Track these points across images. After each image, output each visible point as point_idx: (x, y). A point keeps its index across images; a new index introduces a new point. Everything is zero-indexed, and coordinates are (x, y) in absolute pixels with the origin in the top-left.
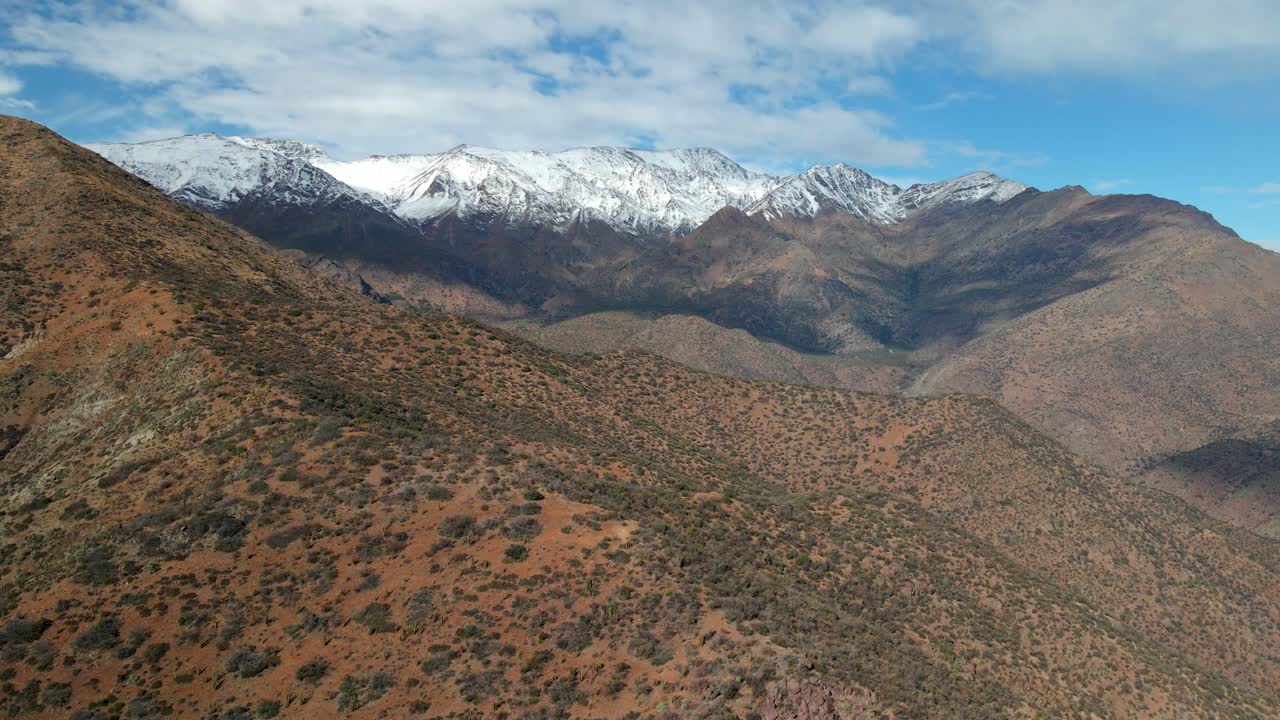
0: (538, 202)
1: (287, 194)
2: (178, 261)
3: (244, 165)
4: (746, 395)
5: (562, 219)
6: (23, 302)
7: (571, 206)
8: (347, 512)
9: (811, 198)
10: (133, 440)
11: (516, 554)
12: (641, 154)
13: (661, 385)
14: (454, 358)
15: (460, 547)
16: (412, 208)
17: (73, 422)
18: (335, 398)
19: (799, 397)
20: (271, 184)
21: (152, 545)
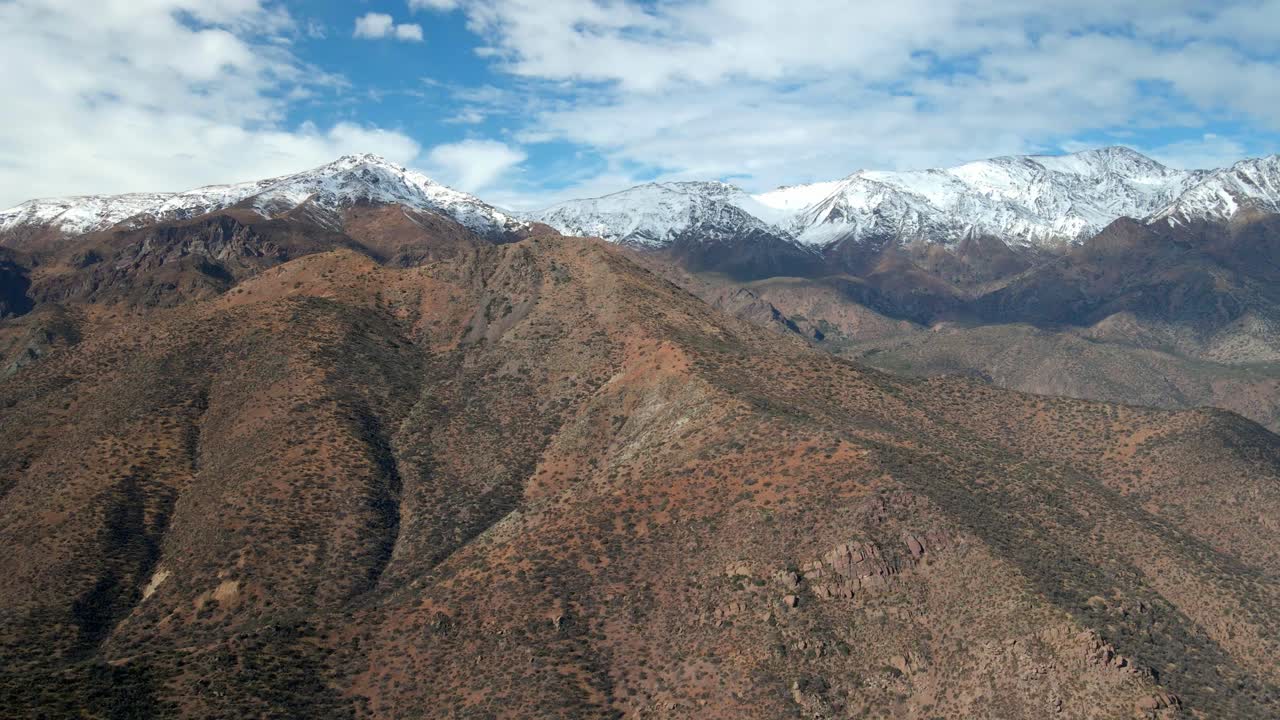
0: (930, 222)
1: (711, 232)
2: (674, 325)
3: (678, 208)
4: (1034, 406)
5: (954, 237)
6: (609, 353)
7: (963, 223)
8: (775, 444)
9: (1228, 198)
10: (679, 423)
11: (828, 457)
12: (1041, 160)
13: (969, 398)
14: (827, 383)
15: (811, 455)
16: (815, 233)
17: (648, 414)
18: (766, 405)
19: (1075, 408)
20: (699, 224)
21: (718, 451)
